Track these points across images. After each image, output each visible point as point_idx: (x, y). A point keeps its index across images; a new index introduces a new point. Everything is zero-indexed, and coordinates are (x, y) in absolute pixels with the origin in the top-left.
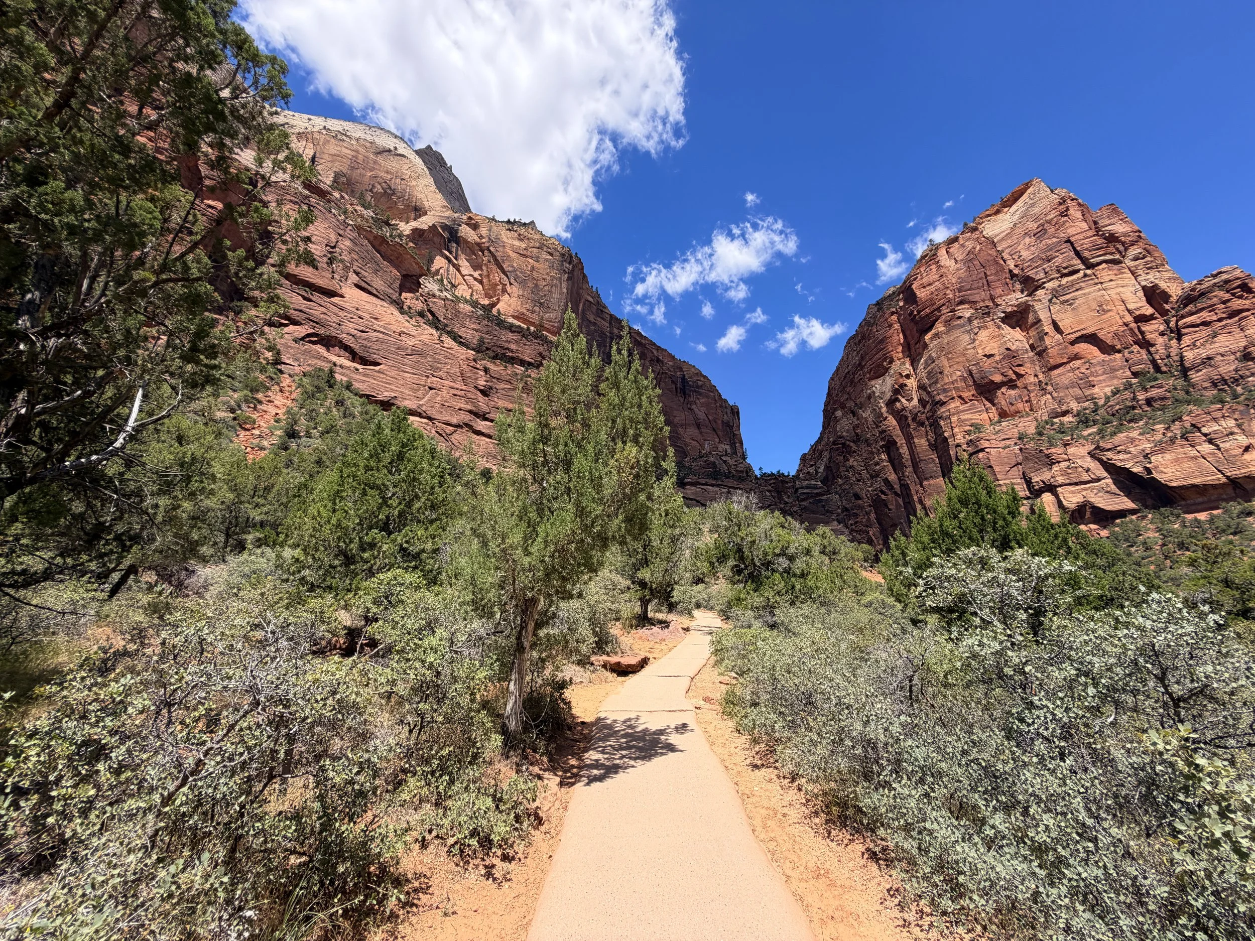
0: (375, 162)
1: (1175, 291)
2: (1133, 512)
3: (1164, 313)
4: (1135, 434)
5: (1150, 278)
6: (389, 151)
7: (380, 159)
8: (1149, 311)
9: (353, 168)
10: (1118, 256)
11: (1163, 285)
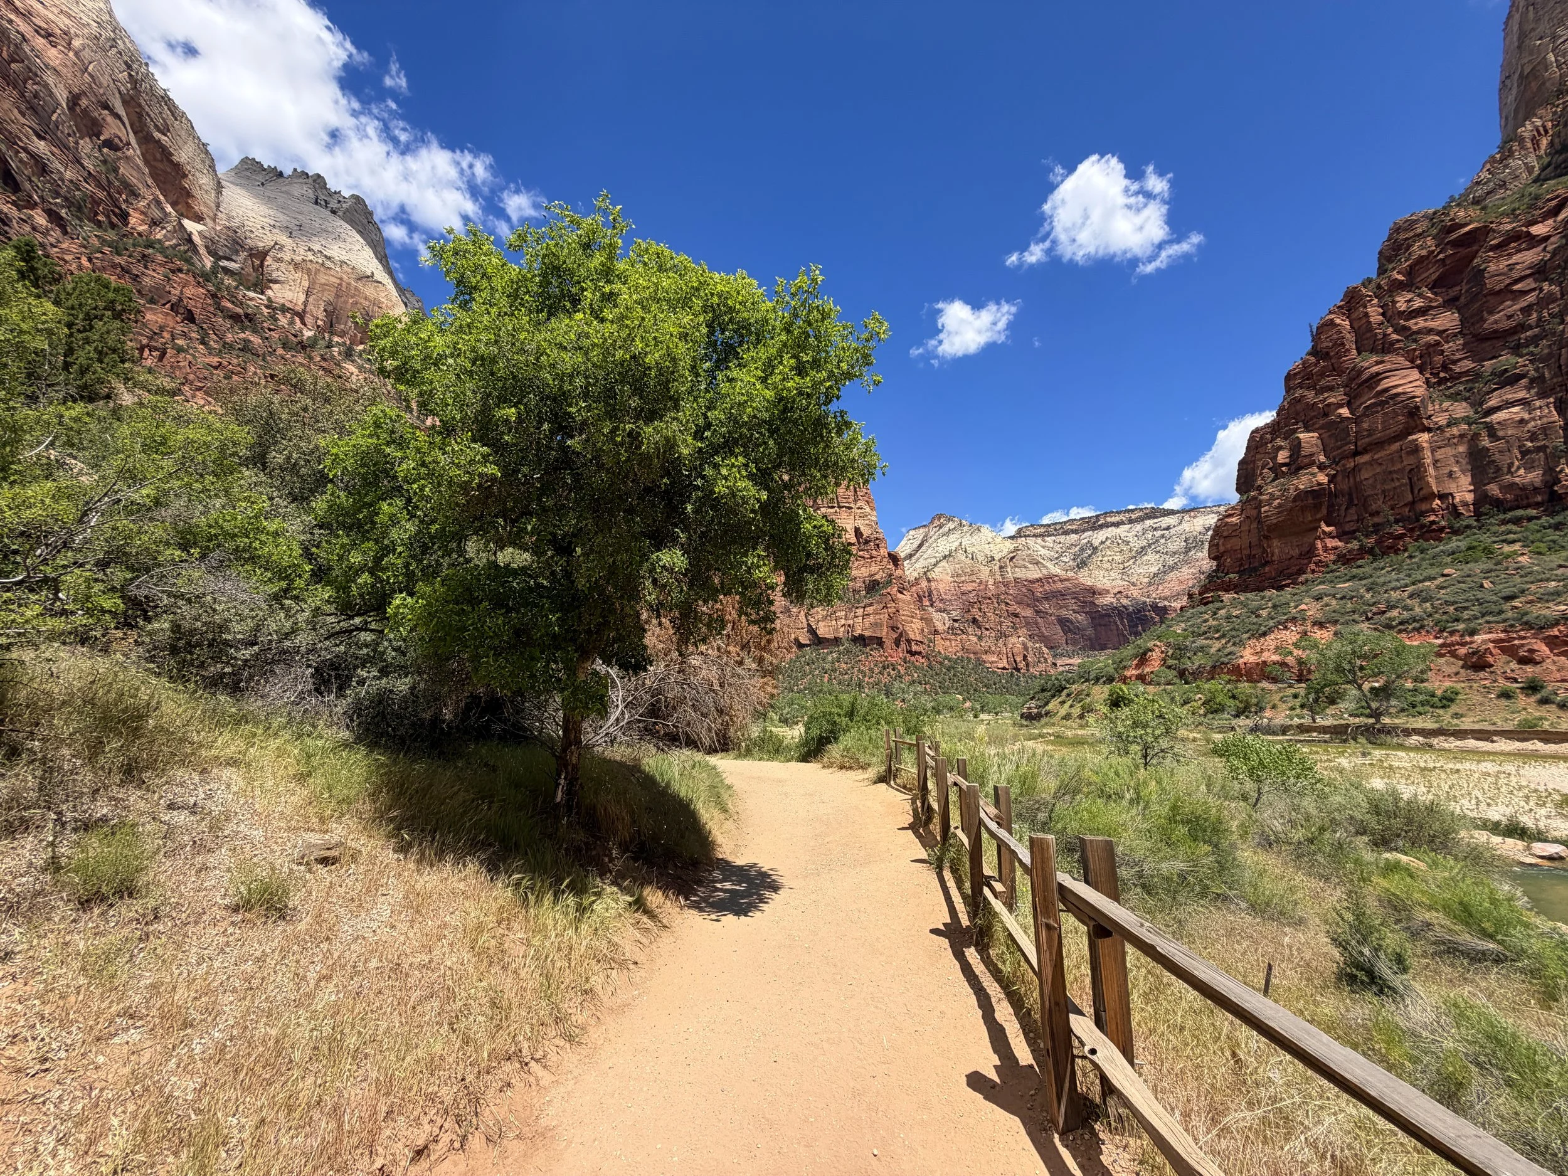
0: (356, 288)
1: (866, 532)
2: (807, 645)
3: (859, 543)
4: (819, 610)
5: (860, 523)
6: (368, 277)
7: (360, 285)
8: (854, 540)
9: (338, 296)
10: (852, 505)
11: (862, 529)
